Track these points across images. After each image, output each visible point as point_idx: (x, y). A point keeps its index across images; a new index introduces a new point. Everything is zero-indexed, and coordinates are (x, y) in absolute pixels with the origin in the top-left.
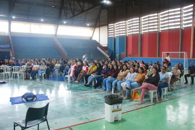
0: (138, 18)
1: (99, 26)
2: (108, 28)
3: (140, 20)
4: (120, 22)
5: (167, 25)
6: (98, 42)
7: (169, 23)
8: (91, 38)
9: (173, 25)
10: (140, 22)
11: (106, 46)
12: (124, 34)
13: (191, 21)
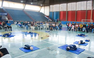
0: (66, 4)
1: (44, 6)
2: (50, 7)
3: (67, 5)
4: (57, 5)
5: (80, 8)
6: (44, 13)
7: (81, 7)
8: (39, 11)
9: (84, 8)
10: (67, 6)
11: (48, 15)
12: (59, 11)
13: (91, 7)
